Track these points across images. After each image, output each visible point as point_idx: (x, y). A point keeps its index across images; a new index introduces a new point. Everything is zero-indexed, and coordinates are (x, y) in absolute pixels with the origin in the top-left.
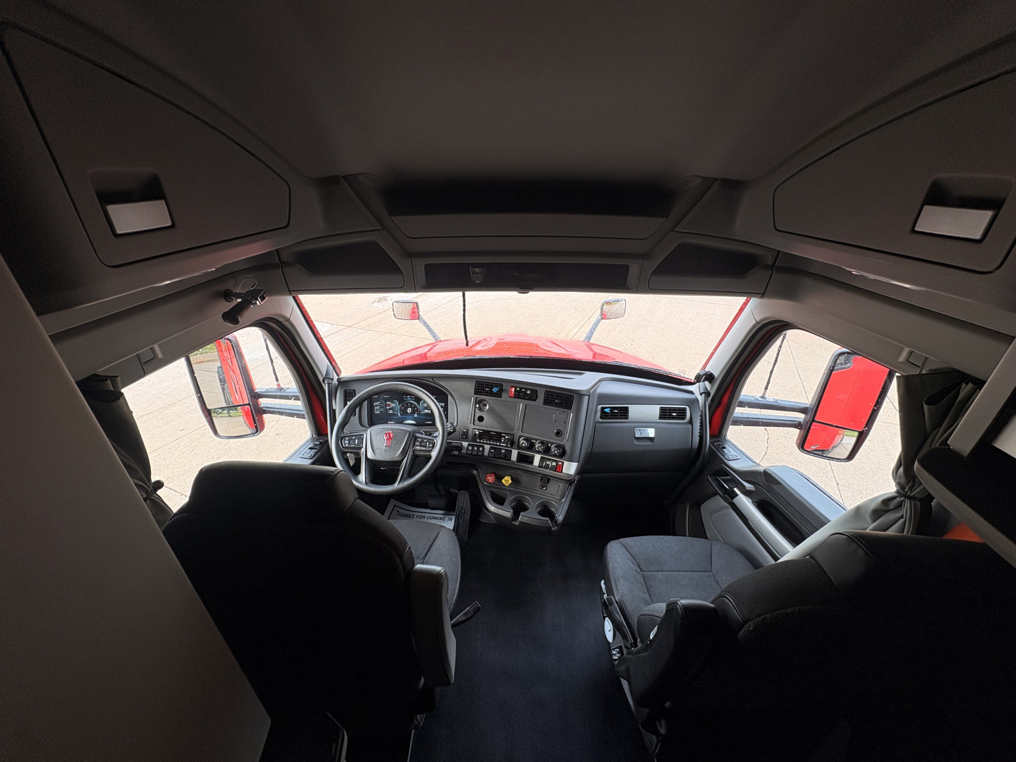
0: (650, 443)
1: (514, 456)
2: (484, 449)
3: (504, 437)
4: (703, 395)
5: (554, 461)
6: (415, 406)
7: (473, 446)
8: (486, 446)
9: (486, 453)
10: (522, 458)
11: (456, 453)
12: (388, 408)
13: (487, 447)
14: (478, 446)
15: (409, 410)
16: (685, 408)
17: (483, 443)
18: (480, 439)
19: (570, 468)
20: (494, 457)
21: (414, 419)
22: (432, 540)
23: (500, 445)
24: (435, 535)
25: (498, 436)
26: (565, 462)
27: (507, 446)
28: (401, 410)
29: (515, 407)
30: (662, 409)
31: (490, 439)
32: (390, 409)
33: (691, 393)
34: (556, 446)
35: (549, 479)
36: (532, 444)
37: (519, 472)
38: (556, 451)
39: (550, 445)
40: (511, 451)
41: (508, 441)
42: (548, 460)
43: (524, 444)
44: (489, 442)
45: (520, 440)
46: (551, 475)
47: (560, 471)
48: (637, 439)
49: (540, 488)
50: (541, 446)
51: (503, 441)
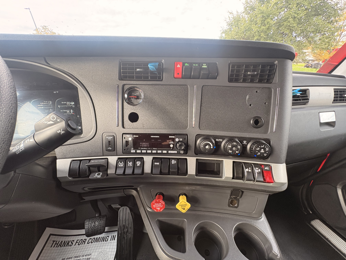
0: (331, 129)
1: (192, 168)
2: (143, 162)
3: (173, 140)
5: (257, 165)
7: (125, 160)
8: (144, 158)
9: (148, 169)
11: (97, 176)
13: (148, 160)
14: (134, 160)
17: (141, 154)
18: (136, 148)
19: (281, 174)
20: (161, 173)
23: (167, 154)
26: (272, 165)
27: (179, 154)
29: (185, 91)
30: (336, 91)
31: (152, 146)
34: (257, 142)
35: (243, 192)
36: (218, 145)
37: (198, 187)
38: (262, 151)
39: (245, 142)
40: (186, 159)
41: (180, 146)
42: (248, 165)
43: (207, 147)
44: (149, 151)
45: (198, 142)
46: (251, 187)
47: (268, 179)
48: (322, 124)
49: (229, 206)
50: (236, 146)
51: (171, 146)
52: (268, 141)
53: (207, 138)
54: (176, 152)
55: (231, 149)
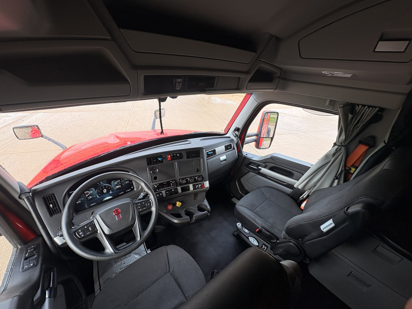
0: (225, 162)
1: (180, 190)
2: (162, 194)
3: (172, 183)
4: (236, 137)
5: (199, 184)
6: (109, 187)
8: (162, 192)
9: (164, 195)
10: (183, 190)
12: (87, 196)
13: (164, 192)
14: (159, 194)
15: (105, 191)
16: (231, 144)
17: (161, 190)
18: (159, 189)
19: (207, 184)
20: (170, 195)
21: (110, 195)
22: (166, 257)
23: (170, 188)
24: (166, 254)
25: (168, 184)
26: (204, 182)
27: (174, 187)
28: (98, 193)
29: (173, 165)
30: (225, 146)
31: (163, 187)
32: (89, 196)
33: (229, 137)
34: (199, 177)
35: (197, 194)
36: (187, 180)
37: (182, 197)
38: (200, 179)
39: (195, 177)
40: (177, 188)
41: (175, 184)
42: (197, 184)
43: (184, 182)
44: (163, 189)
45: (180, 181)
46: (199, 191)
47: (203, 187)
48: (221, 161)
49: (194, 200)
50: (192, 180)
51: (171, 185)
52: (202, 175)
53: (183, 179)
54: (173, 186)
55: (191, 181)
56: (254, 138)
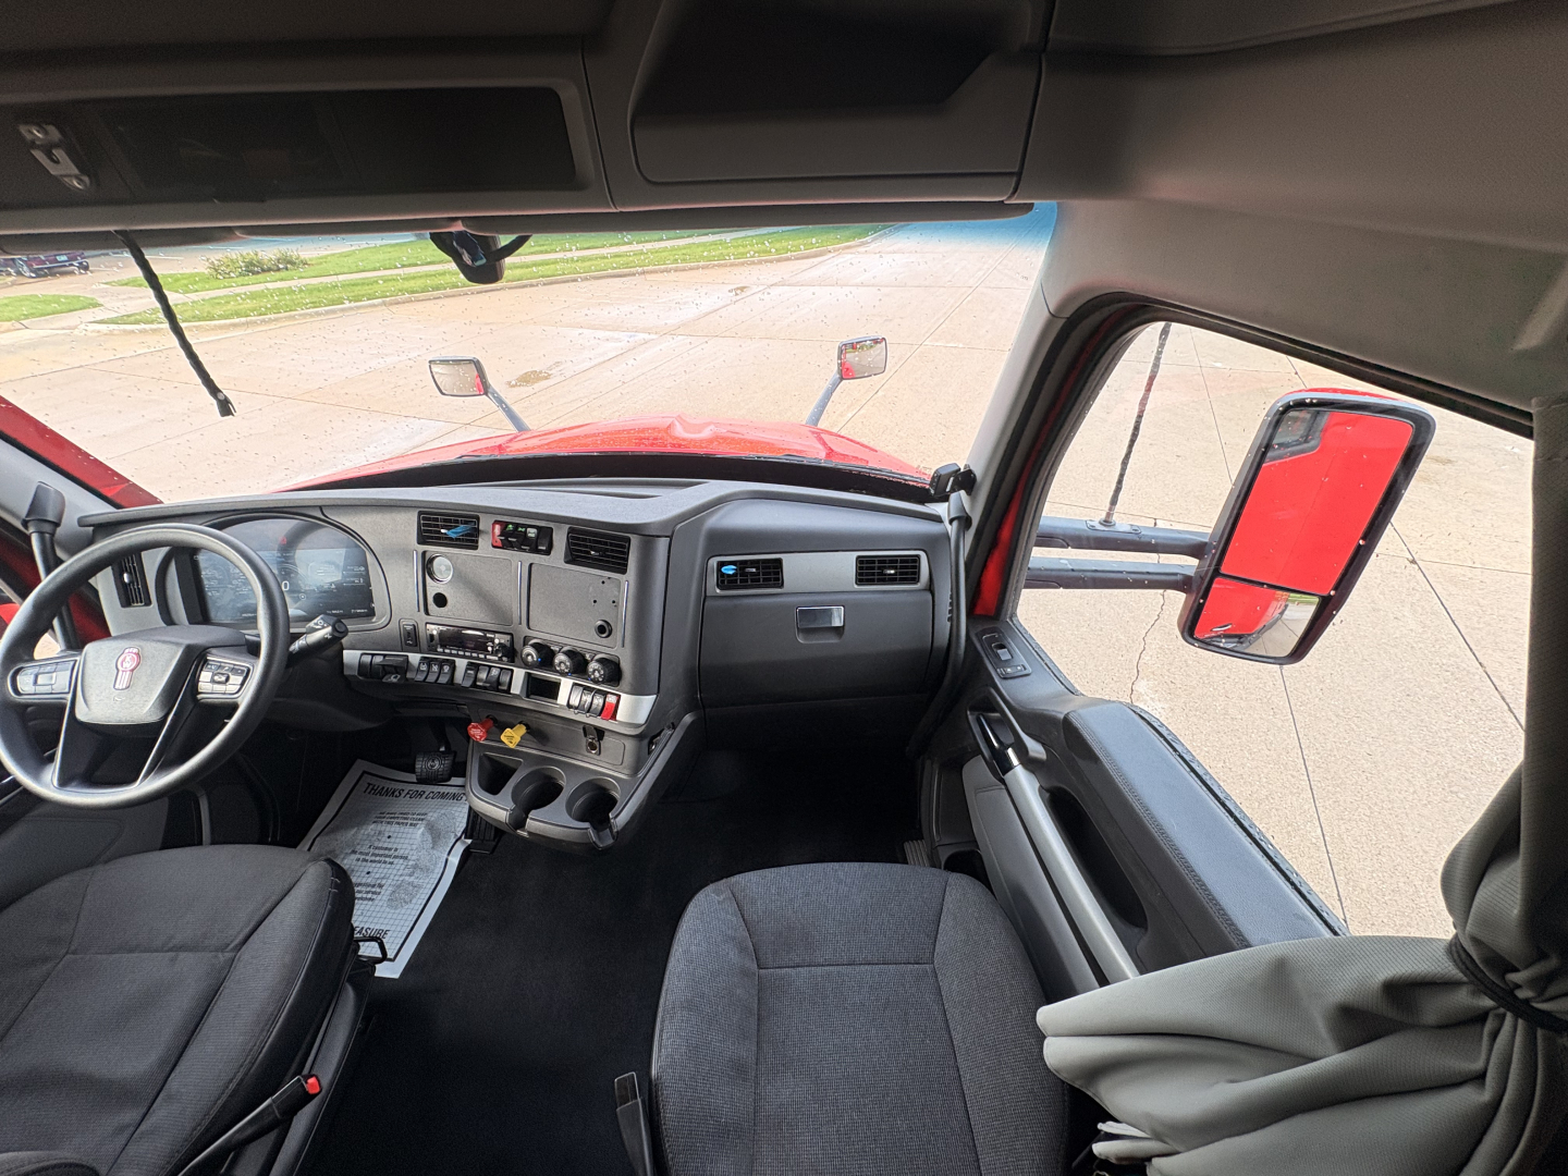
0: (834, 640)
1: (517, 688)
2: (453, 668)
3: (493, 640)
4: (955, 523)
5: (599, 692)
7: (429, 662)
8: (457, 662)
9: (459, 678)
10: (533, 687)
11: (393, 679)
13: (461, 664)
14: (441, 663)
16: (918, 556)
17: (451, 655)
18: (444, 646)
19: (635, 710)
20: (475, 686)
23: (485, 659)
25: (480, 639)
26: (622, 695)
27: (501, 661)
29: (507, 568)
30: (860, 560)
31: (465, 646)
35: (601, 732)
39: (588, 657)
40: (511, 670)
42: (589, 691)
43: (529, 658)
44: (461, 653)
48: (804, 631)
49: (588, 751)
51: (490, 649)
52: (618, 659)
53: (536, 643)
54: (497, 659)
56: (1188, 564)
